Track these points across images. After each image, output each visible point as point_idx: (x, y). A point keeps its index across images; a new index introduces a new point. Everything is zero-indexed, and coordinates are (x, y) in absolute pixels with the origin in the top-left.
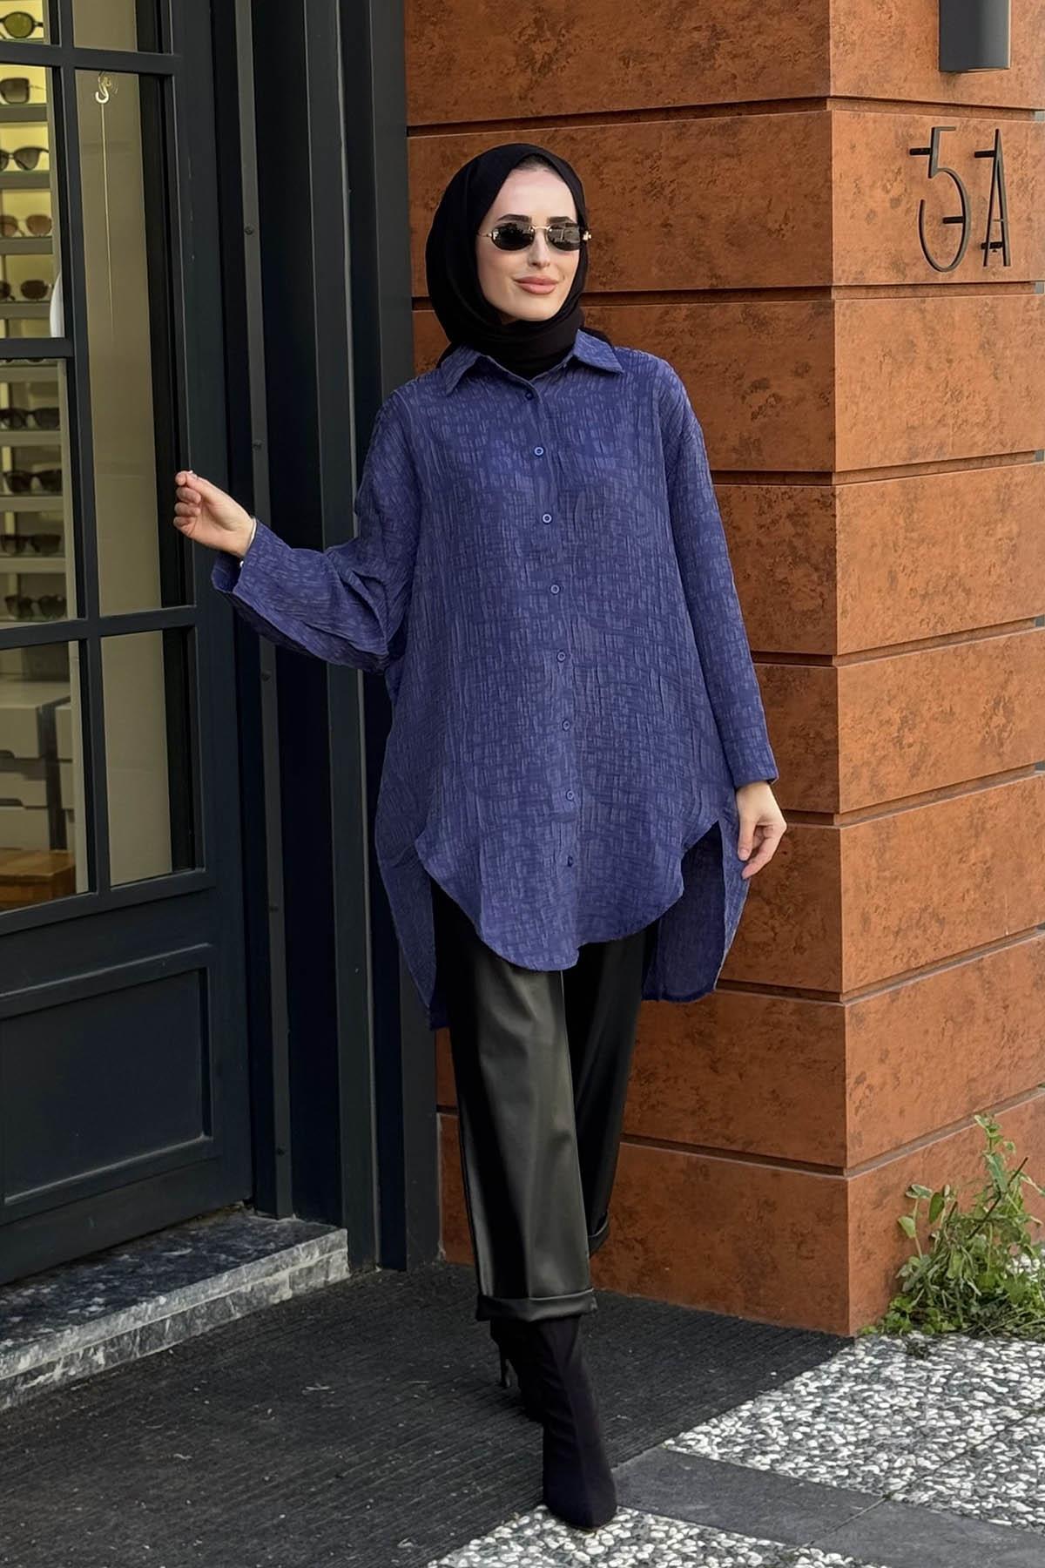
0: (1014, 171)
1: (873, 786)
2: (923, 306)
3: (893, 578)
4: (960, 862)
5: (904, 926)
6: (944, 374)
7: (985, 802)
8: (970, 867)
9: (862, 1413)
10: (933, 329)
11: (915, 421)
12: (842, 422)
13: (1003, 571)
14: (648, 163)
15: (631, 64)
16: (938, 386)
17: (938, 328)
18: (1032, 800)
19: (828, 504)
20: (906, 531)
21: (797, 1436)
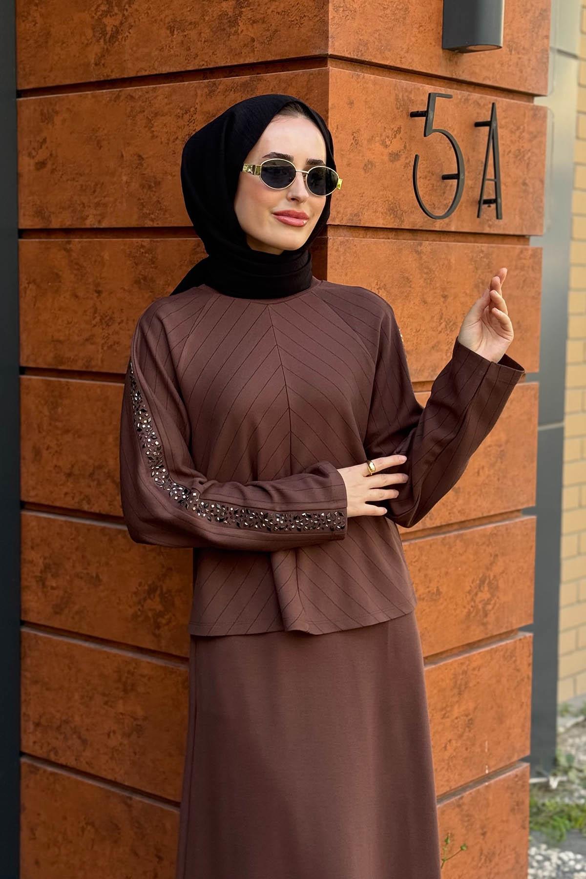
0: (512, 141)
2: (419, 248)
4: (442, 718)
6: (437, 308)
7: (469, 665)
8: (453, 721)
10: (430, 270)
13: (492, 472)
14: (187, 117)
15: (175, 32)
16: (433, 317)
17: (434, 268)
18: (514, 658)
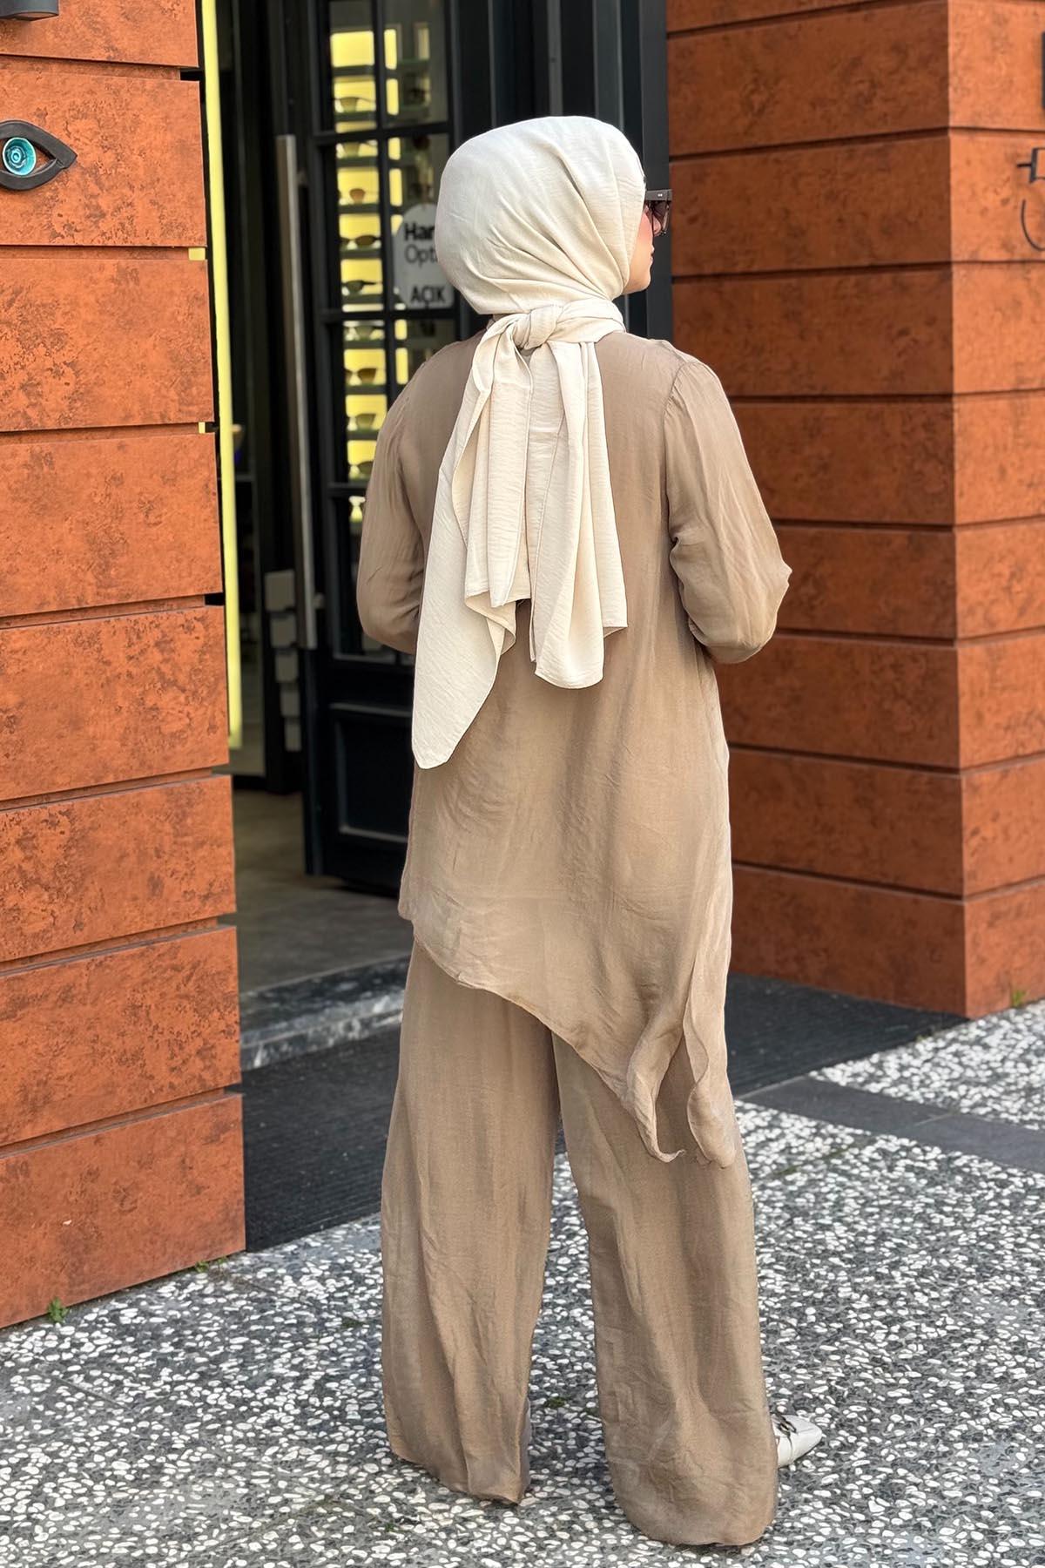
1: (985, 618)
2: (1028, 276)
3: (1003, 471)
5: (1013, 722)
9: (960, 1064)
11: (1021, 359)
12: (959, 358)
19: (948, 416)
20: (1016, 436)
21: (906, 1074)
